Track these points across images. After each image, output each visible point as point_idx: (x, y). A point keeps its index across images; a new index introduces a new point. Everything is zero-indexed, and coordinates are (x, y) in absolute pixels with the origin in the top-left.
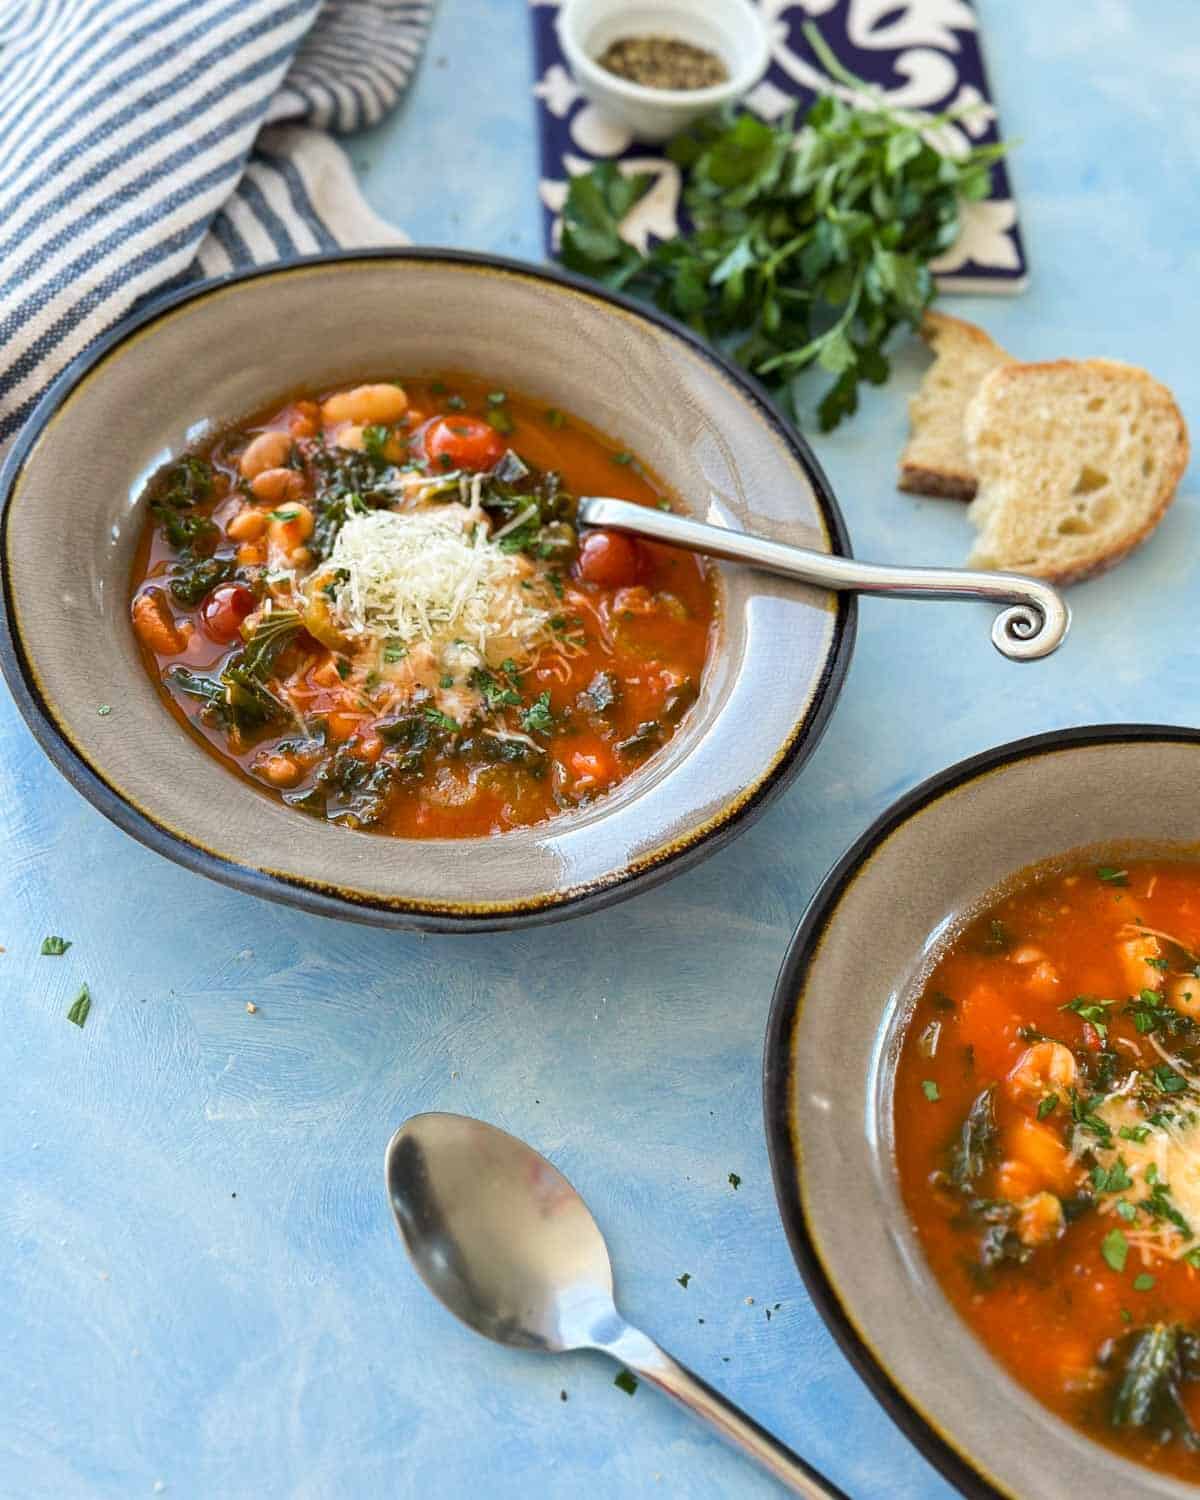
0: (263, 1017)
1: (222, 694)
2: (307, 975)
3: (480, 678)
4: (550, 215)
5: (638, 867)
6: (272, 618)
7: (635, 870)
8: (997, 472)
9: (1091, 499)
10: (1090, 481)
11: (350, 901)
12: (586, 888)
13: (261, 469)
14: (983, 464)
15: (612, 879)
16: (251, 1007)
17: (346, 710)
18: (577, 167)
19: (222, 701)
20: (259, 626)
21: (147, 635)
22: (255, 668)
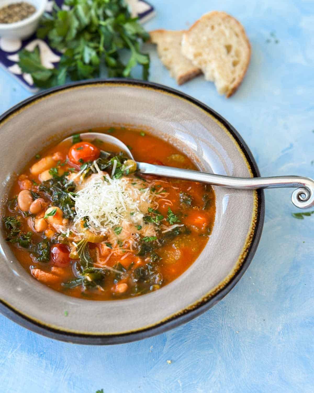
0: (175, 361)
1: (86, 280)
2: (172, 339)
3: (147, 219)
4: (21, 77)
5: (252, 234)
6: (79, 247)
7: (252, 236)
8: (206, 62)
9: (233, 53)
10: (229, 48)
11: (194, 309)
12: (246, 251)
13: (29, 205)
14: (200, 64)
15: (249, 244)
16: (169, 362)
17: (121, 256)
18: (15, 58)
19: (88, 282)
20: (78, 252)
21: (46, 280)
22: (88, 265)
